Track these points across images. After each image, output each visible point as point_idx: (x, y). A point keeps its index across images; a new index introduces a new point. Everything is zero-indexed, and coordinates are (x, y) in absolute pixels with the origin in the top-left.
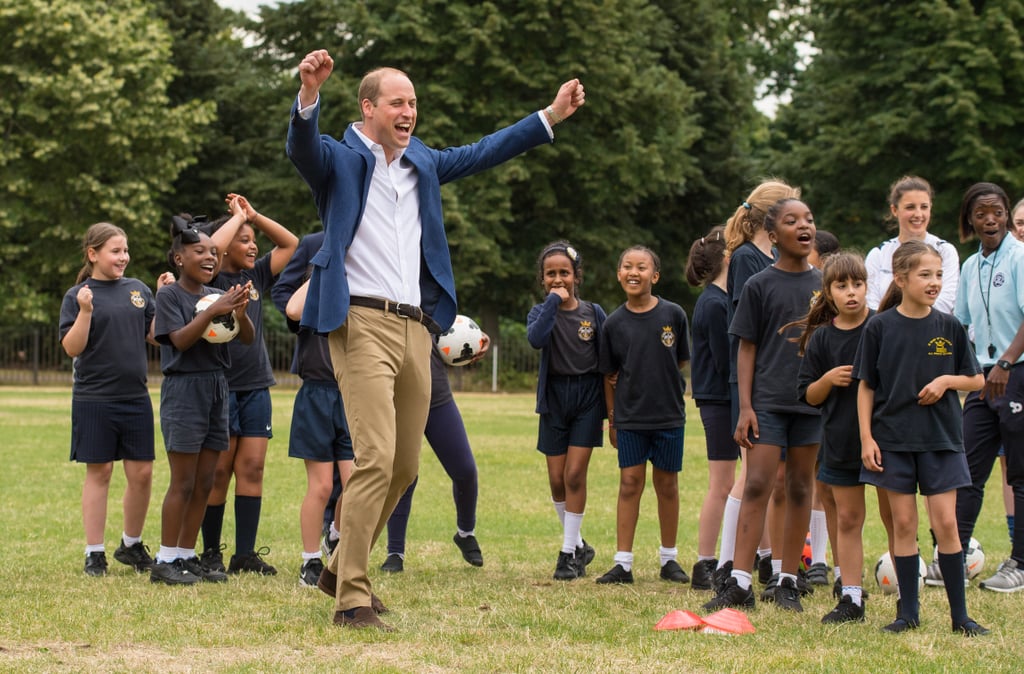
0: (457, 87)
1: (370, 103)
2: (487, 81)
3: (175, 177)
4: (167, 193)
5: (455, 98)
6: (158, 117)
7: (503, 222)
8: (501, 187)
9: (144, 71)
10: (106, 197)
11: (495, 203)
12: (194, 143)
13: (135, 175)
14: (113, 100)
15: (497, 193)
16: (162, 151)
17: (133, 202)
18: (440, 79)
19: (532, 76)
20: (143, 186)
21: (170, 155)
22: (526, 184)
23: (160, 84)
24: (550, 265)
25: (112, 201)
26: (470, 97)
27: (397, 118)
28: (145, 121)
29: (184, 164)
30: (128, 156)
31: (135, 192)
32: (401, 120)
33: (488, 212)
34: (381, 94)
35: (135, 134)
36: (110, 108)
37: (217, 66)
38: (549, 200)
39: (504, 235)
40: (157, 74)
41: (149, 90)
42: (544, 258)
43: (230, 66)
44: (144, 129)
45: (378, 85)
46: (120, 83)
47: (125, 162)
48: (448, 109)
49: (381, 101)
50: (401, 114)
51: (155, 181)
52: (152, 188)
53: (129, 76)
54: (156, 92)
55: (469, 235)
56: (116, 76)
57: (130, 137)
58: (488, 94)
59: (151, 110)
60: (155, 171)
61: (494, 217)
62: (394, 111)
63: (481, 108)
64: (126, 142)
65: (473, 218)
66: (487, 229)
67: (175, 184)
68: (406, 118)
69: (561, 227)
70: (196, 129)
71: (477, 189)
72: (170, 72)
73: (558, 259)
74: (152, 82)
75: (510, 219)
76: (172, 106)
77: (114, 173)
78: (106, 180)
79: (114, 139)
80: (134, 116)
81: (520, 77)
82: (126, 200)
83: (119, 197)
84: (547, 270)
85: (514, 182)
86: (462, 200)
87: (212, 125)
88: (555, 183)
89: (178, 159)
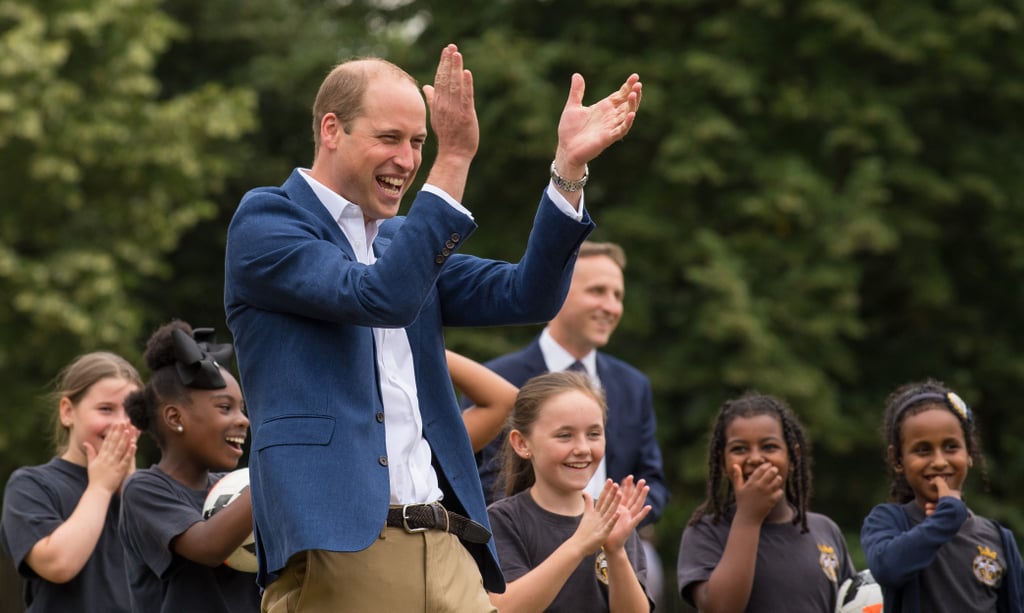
0: (745, 59)
1: (336, 122)
2: (809, 47)
3: (169, 241)
4: (154, 279)
5: (739, 82)
6: (135, 121)
7: (843, 338)
8: (837, 264)
9: (107, 29)
10: (28, 285)
11: (824, 298)
12: (208, 175)
13: (89, 239)
14: (43, 87)
15: (828, 277)
16: (142, 190)
17: (84, 294)
18: (710, 45)
19: (902, 35)
20: (102, 262)
21: (160, 197)
22: (888, 259)
23: (140, 54)
24: (918, 432)
25: (40, 292)
26: (773, 81)
27: (383, 164)
28: (110, 130)
29: (187, 217)
30: (74, 201)
31: (86, 276)
32: (389, 170)
33: (808, 315)
34: (363, 113)
35: (88, 156)
36: (35, 104)
37: (255, 17)
38: (936, 291)
39: (844, 364)
40: (133, 33)
41: (118, 64)
42: (901, 418)
43: (279, 18)
44: (106, 146)
45: (360, 94)
46: (57, 53)
47: (65, 215)
48: (726, 105)
49: (360, 125)
50: (391, 159)
51: (128, 250)
52: (123, 266)
53: (76, 39)
54: (132, 70)
55: (773, 363)
56: (49, 37)
57: (76, 160)
58: (810, 74)
59: (119, 107)
60: (128, 231)
61: (822, 326)
62: (381, 150)
63: (795, 102)
64: (70, 172)
65: (778, 328)
66: (808, 351)
67: (169, 257)
68: (400, 169)
69: (963, 346)
70: (212, 146)
71: (784, 268)
72: (160, 31)
73: (934, 419)
74: (122, 50)
75: (855, 328)
76: (164, 97)
77: (43, 237)
78: (28, 251)
79: (45, 167)
80: (85, 118)
81: (875, 37)
82: (68, 291)
83: (55, 286)
84: (910, 443)
85: (863, 256)
86: (757, 289)
87: (247, 137)
88: (950, 256)
89: (176, 205)
